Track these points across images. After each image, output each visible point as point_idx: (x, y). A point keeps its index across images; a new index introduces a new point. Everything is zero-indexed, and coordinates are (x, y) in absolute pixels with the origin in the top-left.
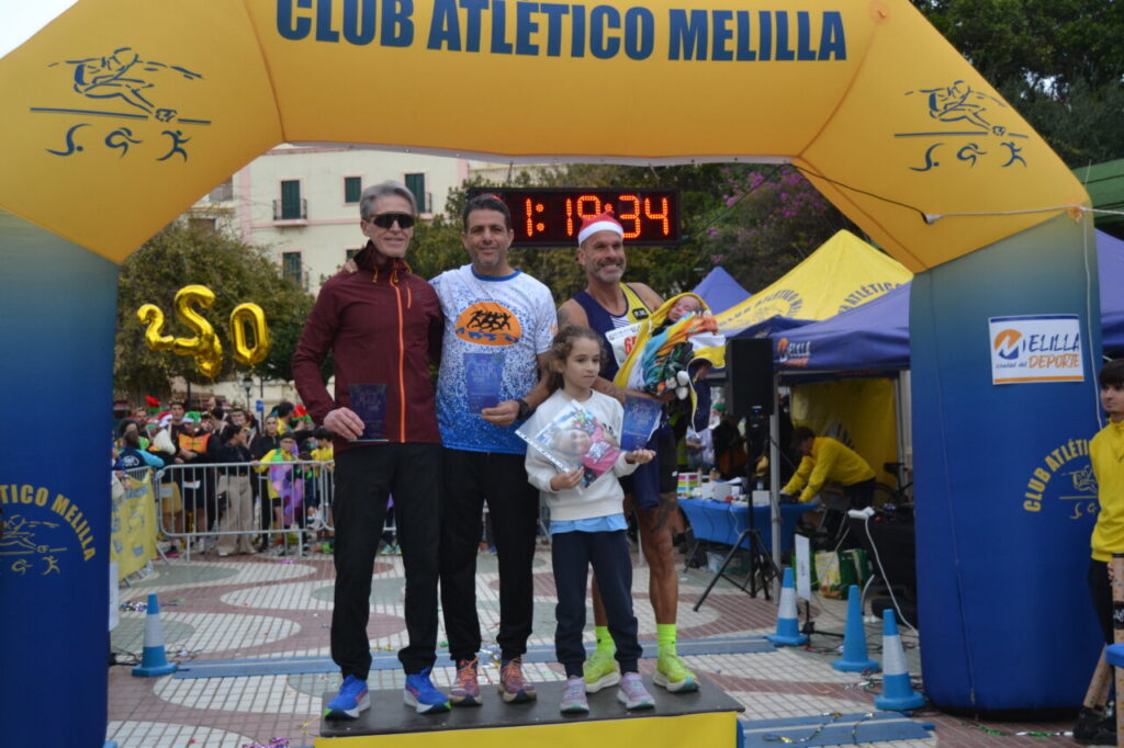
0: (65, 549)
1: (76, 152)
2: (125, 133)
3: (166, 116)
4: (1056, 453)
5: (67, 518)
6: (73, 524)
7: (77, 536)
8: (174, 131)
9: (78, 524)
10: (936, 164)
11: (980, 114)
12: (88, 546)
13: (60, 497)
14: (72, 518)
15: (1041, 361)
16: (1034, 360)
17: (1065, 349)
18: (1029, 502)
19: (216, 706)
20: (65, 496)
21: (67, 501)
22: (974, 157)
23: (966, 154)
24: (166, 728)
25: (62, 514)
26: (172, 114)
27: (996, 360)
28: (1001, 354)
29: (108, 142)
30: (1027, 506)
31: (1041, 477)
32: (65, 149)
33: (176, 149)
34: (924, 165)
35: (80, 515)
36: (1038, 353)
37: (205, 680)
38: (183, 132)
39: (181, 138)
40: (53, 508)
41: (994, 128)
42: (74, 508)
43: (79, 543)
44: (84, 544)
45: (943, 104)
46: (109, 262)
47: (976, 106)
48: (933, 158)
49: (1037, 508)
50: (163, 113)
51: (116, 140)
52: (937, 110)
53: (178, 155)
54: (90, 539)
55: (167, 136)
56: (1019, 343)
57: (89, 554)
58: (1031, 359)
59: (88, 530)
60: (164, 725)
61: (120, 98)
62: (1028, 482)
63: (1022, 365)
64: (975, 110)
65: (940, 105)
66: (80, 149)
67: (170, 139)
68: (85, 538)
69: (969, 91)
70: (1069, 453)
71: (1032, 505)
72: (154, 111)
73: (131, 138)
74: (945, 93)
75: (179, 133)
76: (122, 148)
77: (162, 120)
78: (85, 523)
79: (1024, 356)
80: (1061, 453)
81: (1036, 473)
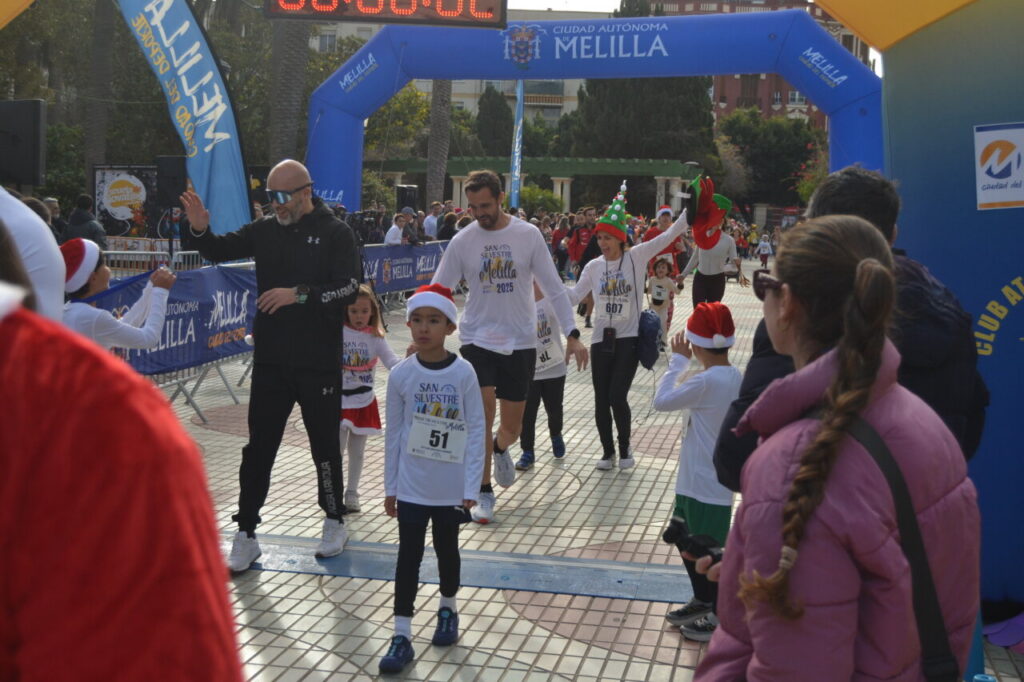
81: (989, 307)
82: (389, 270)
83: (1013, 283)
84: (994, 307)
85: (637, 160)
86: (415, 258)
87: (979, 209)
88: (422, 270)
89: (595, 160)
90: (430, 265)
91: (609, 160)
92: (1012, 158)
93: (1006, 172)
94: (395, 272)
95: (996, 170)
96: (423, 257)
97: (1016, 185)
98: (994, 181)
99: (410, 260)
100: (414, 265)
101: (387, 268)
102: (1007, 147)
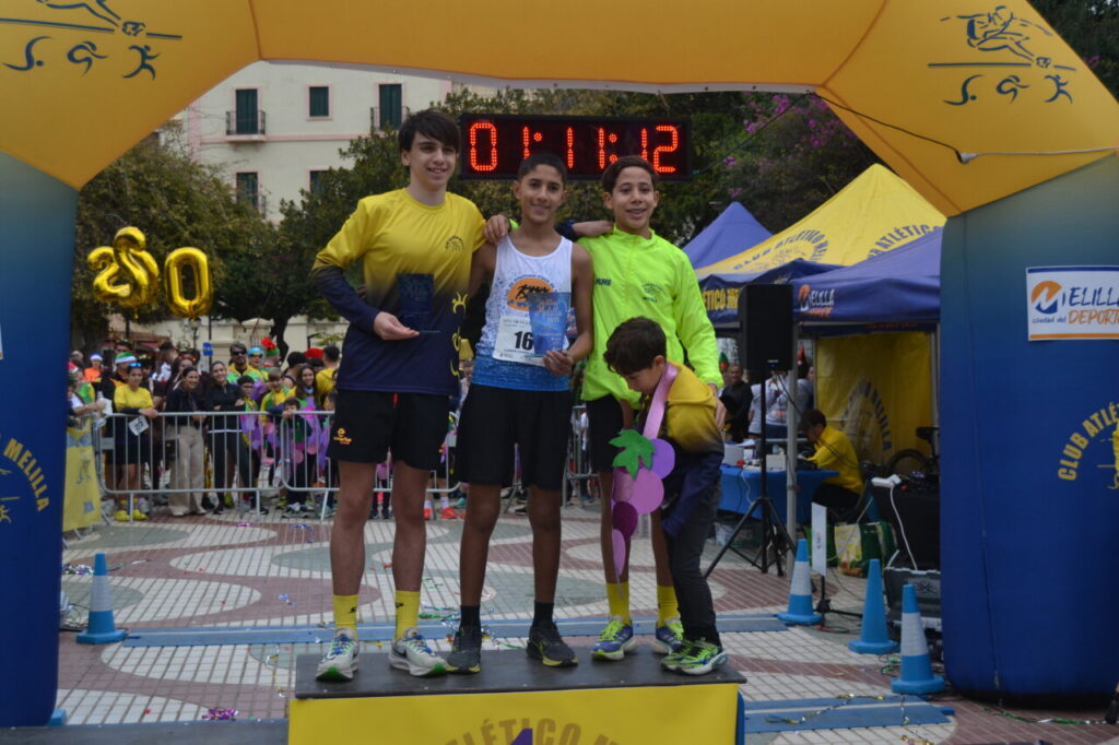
0: (16, 498)
1: (35, 67)
2: (87, 45)
3: (133, 29)
4: (1095, 417)
5: (20, 464)
6: (27, 471)
7: (29, 483)
8: (143, 47)
9: (32, 471)
10: (974, 98)
11: (1023, 44)
12: (42, 496)
13: (13, 442)
14: (26, 464)
15: (1082, 316)
16: (1074, 315)
17: (1108, 304)
18: (1064, 470)
19: (171, 676)
20: (19, 441)
21: (20, 446)
22: (1014, 90)
23: (1006, 87)
24: (117, 698)
25: (15, 460)
26: (141, 27)
27: (1033, 314)
28: (1039, 308)
29: (71, 56)
30: (1062, 474)
31: (1077, 442)
32: (24, 63)
33: (144, 66)
34: (960, 99)
35: (34, 462)
36: (1079, 308)
37: (158, 649)
38: (152, 47)
39: (149, 54)
40: (6, 453)
41: (1038, 59)
42: (28, 454)
43: (33, 491)
44: (37, 493)
45: (982, 33)
46: (67, 187)
47: (1020, 35)
48: (970, 92)
49: (1073, 476)
50: (130, 27)
51: (79, 55)
52: (975, 38)
53: (145, 72)
54: (44, 487)
55: (134, 50)
56: (1058, 296)
57: (43, 503)
58: (1071, 314)
59: (42, 478)
60: (115, 694)
61: (84, 8)
62: (1064, 448)
63: (1061, 320)
64: (1018, 38)
65: (979, 33)
66: (40, 63)
67: (137, 55)
68: (39, 486)
69: (1012, 18)
70: (1110, 418)
71: (1067, 474)
72: (120, 23)
73: (96, 53)
74: (985, 19)
75: (148, 48)
76: (86, 63)
77: (129, 34)
78: (39, 470)
79: (1063, 310)
80: (1101, 417)
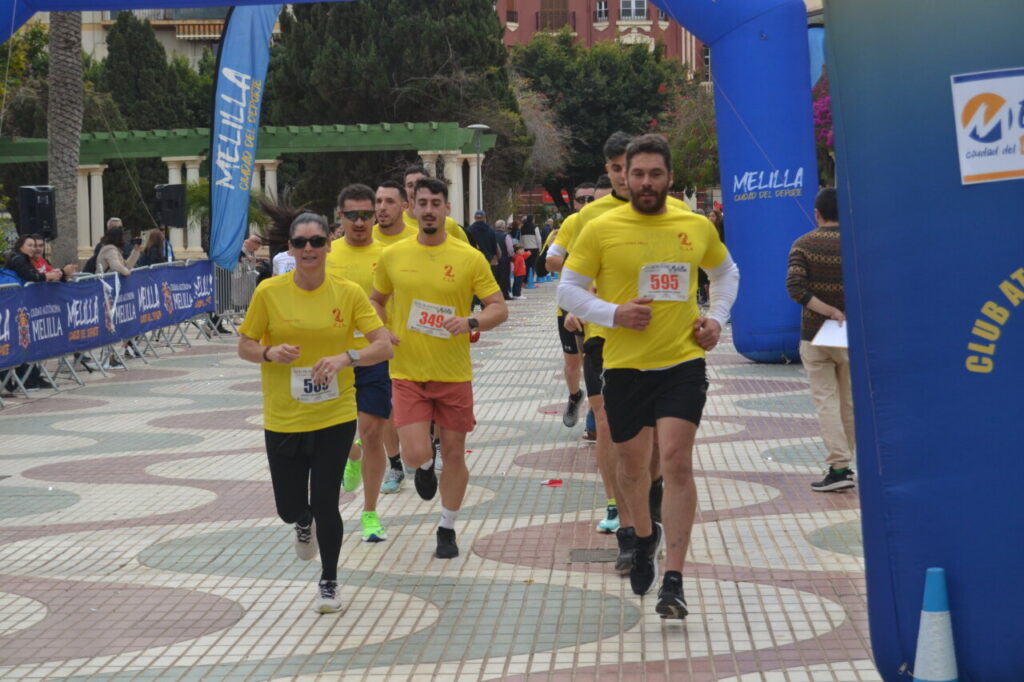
81: (985, 310)
82: (28, 326)
83: (1014, 276)
84: (991, 309)
85: (387, 126)
86: (64, 303)
87: (964, 183)
88: (77, 323)
89: (317, 128)
90: (91, 315)
91: (340, 128)
92: (1002, 115)
93: (995, 135)
94: (35, 329)
95: (983, 132)
96: (76, 302)
97: (1008, 150)
98: (982, 146)
99: (56, 309)
100: (63, 315)
101: (23, 323)
102: (994, 102)
